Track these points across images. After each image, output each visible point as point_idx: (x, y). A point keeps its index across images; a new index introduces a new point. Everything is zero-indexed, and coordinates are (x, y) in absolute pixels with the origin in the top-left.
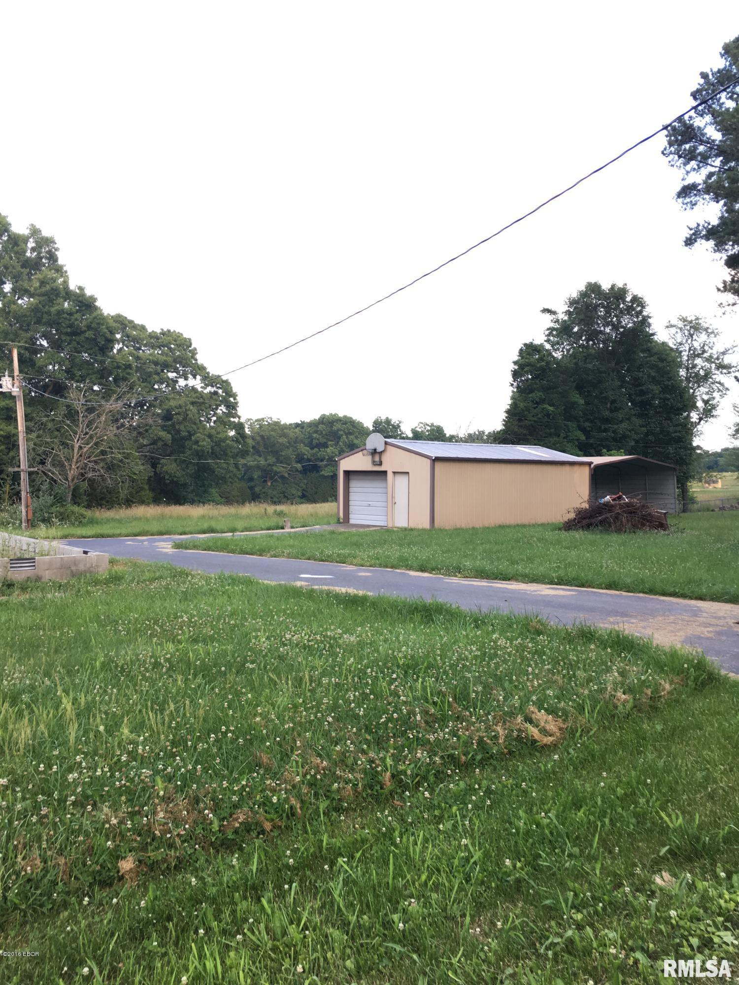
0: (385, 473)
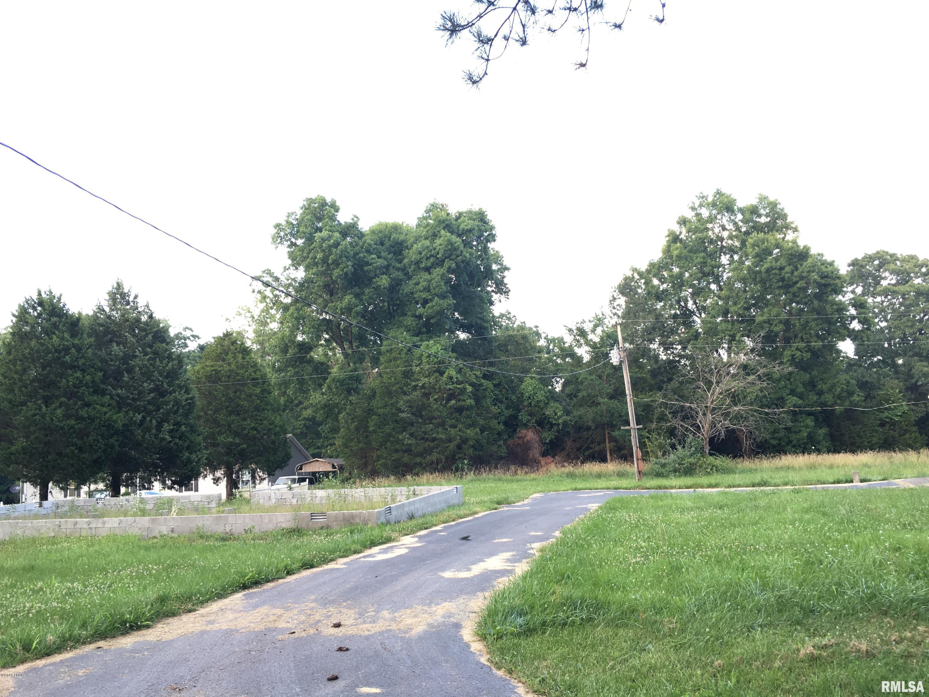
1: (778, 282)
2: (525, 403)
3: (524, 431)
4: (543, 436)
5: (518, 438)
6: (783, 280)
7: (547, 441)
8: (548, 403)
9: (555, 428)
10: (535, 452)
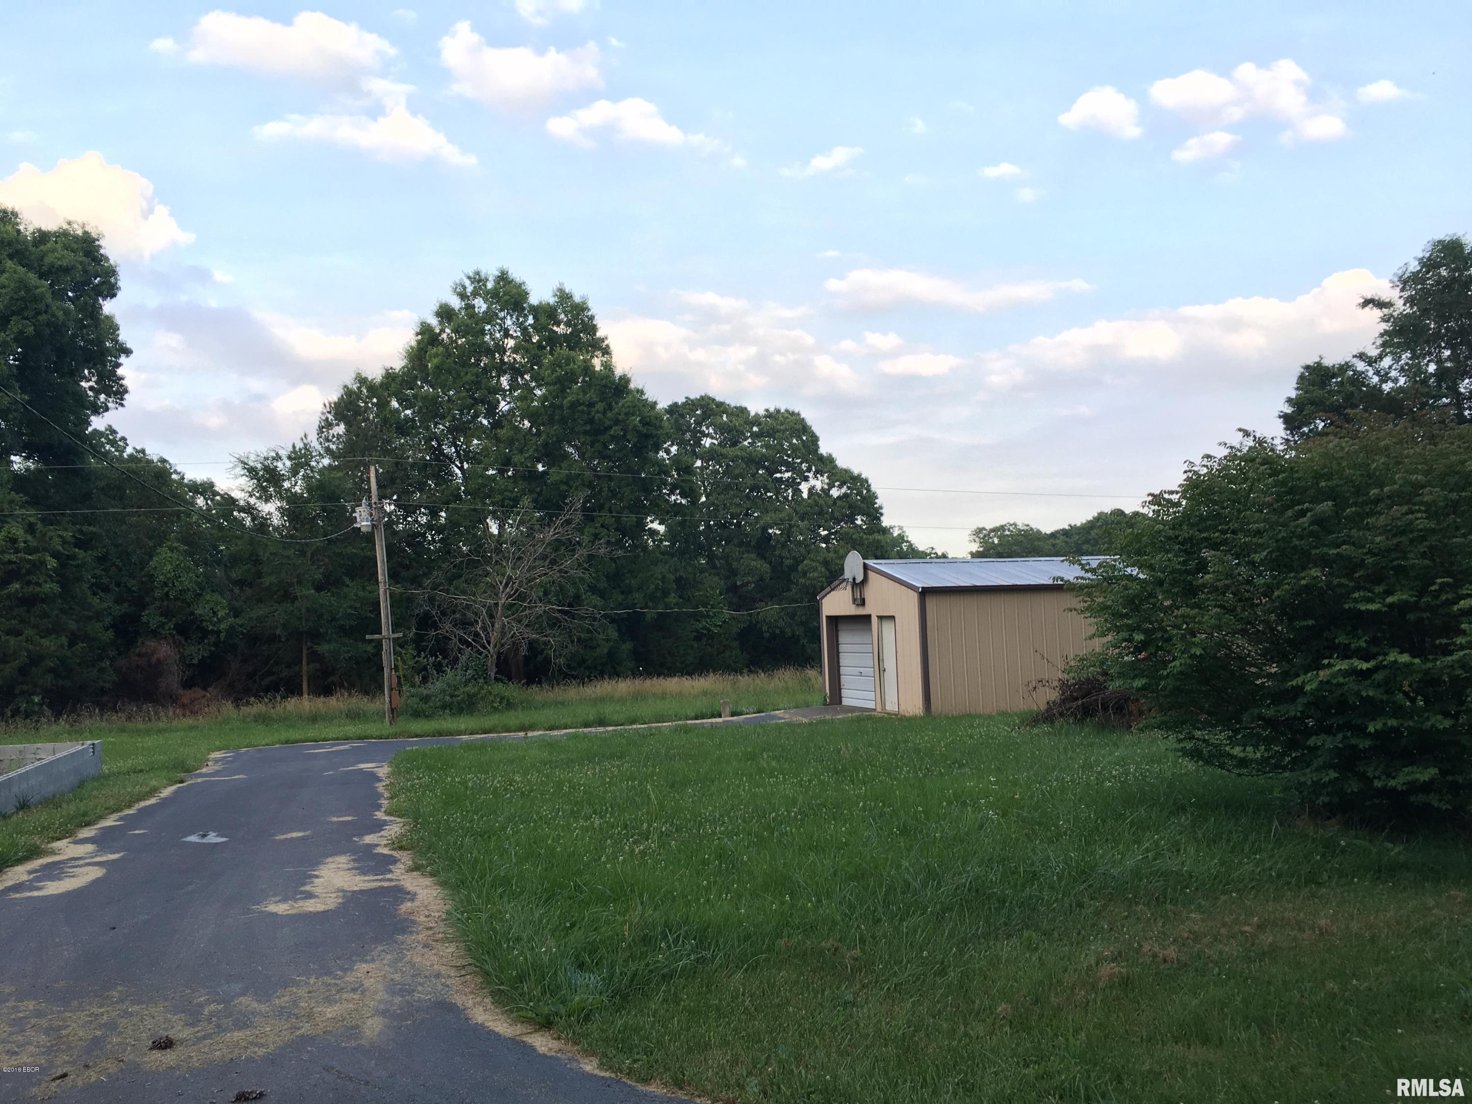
0: (869, 617)
1: (585, 424)
2: (157, 594)
3: (152, 644)
4: (187, 653)
5: (139, 655)
6: (591, 421)
7: (195, 661)
8: (200, 595)
9: (212, 639)
10: (172, 680)
